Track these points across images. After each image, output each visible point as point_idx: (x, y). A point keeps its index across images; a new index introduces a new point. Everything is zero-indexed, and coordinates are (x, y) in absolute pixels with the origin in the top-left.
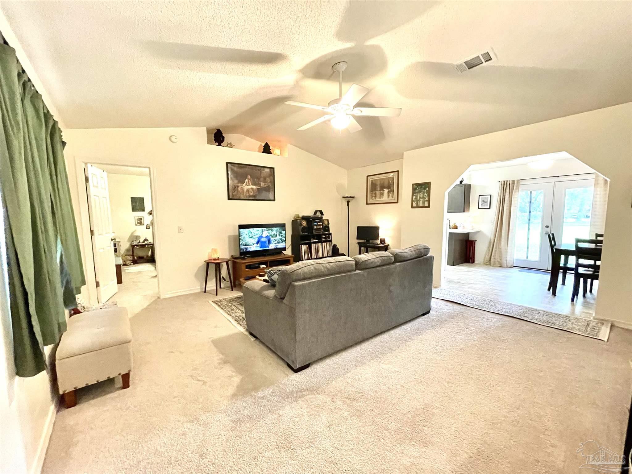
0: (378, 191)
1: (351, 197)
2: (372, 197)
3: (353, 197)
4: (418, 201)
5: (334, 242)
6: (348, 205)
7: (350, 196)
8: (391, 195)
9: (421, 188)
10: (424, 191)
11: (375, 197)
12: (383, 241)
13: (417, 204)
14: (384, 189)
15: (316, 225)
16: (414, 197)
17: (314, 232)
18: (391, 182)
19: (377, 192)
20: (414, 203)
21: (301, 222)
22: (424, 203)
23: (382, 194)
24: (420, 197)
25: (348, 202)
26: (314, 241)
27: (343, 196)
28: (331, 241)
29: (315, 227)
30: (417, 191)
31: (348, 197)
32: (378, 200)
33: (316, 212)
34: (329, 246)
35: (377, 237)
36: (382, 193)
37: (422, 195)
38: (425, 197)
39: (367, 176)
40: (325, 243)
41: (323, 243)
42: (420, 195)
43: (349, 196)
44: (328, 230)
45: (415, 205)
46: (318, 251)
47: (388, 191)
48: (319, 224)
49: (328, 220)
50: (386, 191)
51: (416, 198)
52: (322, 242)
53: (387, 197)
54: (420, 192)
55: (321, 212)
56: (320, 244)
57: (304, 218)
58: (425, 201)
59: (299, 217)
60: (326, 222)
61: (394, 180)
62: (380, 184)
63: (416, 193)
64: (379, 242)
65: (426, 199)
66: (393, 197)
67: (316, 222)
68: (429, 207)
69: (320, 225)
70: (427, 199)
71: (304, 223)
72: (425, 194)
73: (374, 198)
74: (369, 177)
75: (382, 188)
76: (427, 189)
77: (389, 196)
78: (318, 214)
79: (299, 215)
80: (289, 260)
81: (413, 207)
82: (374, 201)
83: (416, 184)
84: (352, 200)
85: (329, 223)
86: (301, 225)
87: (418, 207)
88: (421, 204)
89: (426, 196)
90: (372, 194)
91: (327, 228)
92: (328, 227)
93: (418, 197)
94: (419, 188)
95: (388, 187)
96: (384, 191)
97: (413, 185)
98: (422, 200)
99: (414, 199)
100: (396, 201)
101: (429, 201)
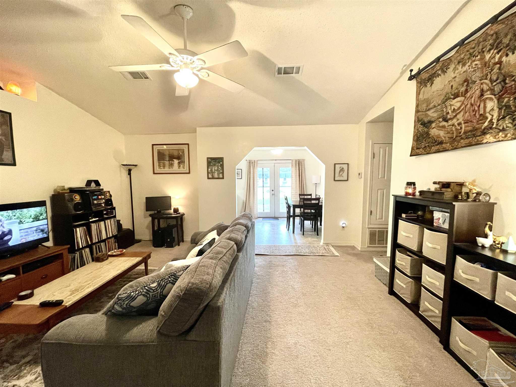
0: (166, 161)
1: (133, 165)
2: (160, 166)
3: (136, 166)
4: (212, 173)
5: (118, 218)
6: (130, 174)
7: (133, 164)
8: (182, 166)
9: (215, 162)
10: (218, 165)
11: (164, 167)
12: (176, 211)
13: (212, 176)
14: (174, 160)
15: (95, 199)
16: (209, 169)
17: (94, 209)
18: (181, 153)
19: (165, 162)
20: (209, 174)
21: (71, 196)
22: (218, 174)
23: (171, 165)
24: (215, 170)
25: (130, 171)
26: (94, 219)
27: (123, 164)
28: (115, 217)
29: (95, 202)
30: (212, 164)
31: (130, 165)
32: (167, 170)
33: (89, 183)
34: (113, 223)
35: (169, 207)
36: (172, 163)
37: (216, 168)
38: (219, 170)
39: (153, 145)
40: (109, 221)
41: (106, 221)
42: (215, 168)
43: (131, 164)
44: (112, 204)
45: (210, 176)
46: (101, 232)
47: (178, 161)
48: (100, 197)
49: (109, 192)
50: (176, 162)
51: (211, 170)
52: (104, 220)
53: (177, 167)
54: (215, 165)
55: (97, 183)
56: (102, 223)
57: (72, 191)
58: (219, 173)
59: (65, 190)
60: (107, 194)
61: (184, 151)
62: (169, 154)
63: (211, 166)
64: (172, 211)
65: (220, 171)
66: (184, 168)
67: (95, 195)
68: (223, 178)
69: (101, 199)
71: (77, 198)
72: (220, 167)
73: (162, 167)
75: (172, 158)
76: (221, 163)
77: (179, 167)
78: (93, 185)
79: (64, 187)
81: (208, 178)
82: (162, 171)
83: (211, 158)
84: (134, 168)
85: (111, 196)
86: (72, 200)
87: (213, 178)
88: (216, 176)
89: (220, 169)
90: (159, 163)
91: (109, 202)
92: (110, 200)
93: (213, 170)
94: (213, 162)
95: (178, 158)
96: (174, 162)
97: (208, 158)
98: (217, 172)
99: (209, 171)
100: (188, 172)
101: (223, 173)
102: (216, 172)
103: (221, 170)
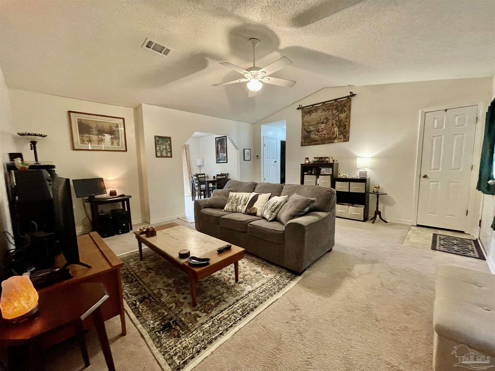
0: (93, 135)
2: (82, 141)
4: (161, 151)
9: (163, 140)
10: (166, 144)
12: (113, 194)
13: (161, 154)
16: (158, 148)
18: (114, 128)
19: (91, 136)
20: (158, 153)
22: (167, 153)
24: (163, 149)
30: (160, 143)
32: (95, 146)
35: (102, 190)
36: (102, 138)
37: (164, 147)
38: (167, 149)
42: (163, 146)
45: (159, 154)
47: (111, 137)
51: (160, 149)
53: (110, 144)
54: (162, 144)
58: (167, 152)
61: (117, 126)
62: (97, 127)
63: (159, 145)
64: (107, 194)
66: (119, 145)
68: (171, 157)
70: (169, 150)
72: (168, 146)
75: (101, 132)
76: (169, 142)
77: (112, 143)
81: (157, 156)
83: (159, 137)
84: (40, 140)
87: (162, 156)
88: (164, 154)
90: (82, 137)
93: (162, 149)
94: (161, 141)
95: (112, 132)
97: (155, 137)
98: (165, 151)
99: (157, 150)
100: (125, 150)
101: (171, 152)
102: (164, 150)
103: (169, 149)
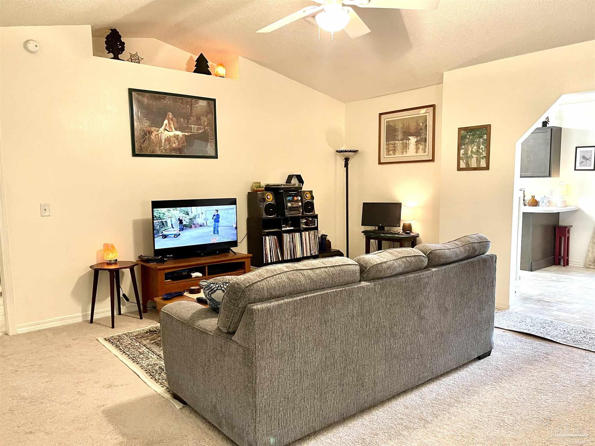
0: (398, 140)
1: (351, 151)
2: (388, 150)
3: (355, 151)
4: (468, 158)
5: (322, 231)
6: (346, 165)
7: (350, 149)
8: (421, 147)
9: (473, 135)
10: (480, 141)
11: (394, 151)
12: (408, 228)
13: (467, 164)
14: (410, 137)
15: (290, 201)
16: (462, 152)
17: (288, 214)
18: (421, 124)
19: (396, 142)
20: (461, 161)
21: (263, 194)
22: (478, 161)
23: (405, 147)
24: (472, 151)
25: (347, 160)
26: (288, 228)
27: (338, 149)
28: (316, 228)
29: (289, 205)
30: (467, 140)
31: (346, 151)
32: (398, 156)
33: (290, 177)
34: (313, 238)
35: (397, 221)
36: (406, 144)
37: (475, 148)
38: (481, 151)
39: (380, 114)
40: (307, 233)
41: (303, 233)
42: (472, 148)
43: (347, 149)
44: (312, 209)
45: (463, 165)
46: (294, 247)
47: (416, 140)
48: (296, 198)
49: (311, 192)
50: (413, 140)
51: (466, 153)
52: (300, 231)
53: (415, 151)
54: (472, 142)
55: (299, 178)
56: (297, 235)
57: (269, 188)
58: (481, 158)
59: (260, 187)
60: (308, 195)
61: (426, 120)
62: (403, 128)
63: (464, 145)
64: (400, 229)
65: (482, 154)
66: (425, 152)
67: (290, 196)
68: (487, 168)
69: (297, 201)
70: (484, 154)
71: (270, 198)
72: (482, 146)
73: (391, 152)
74: (382, 116)
75: (407, 134)
76: (485, 137)
77: (417, 149)
78: (294, 181)
79: (259, 183)
80: (244, 263)
81: (459, 169)
82: (392, 158)
83: (465, 129)
84: (353, 156)
85: (312, 198)
86: (264, 200)
87: (468, 168)
88: (473, 163)
89: (482, 148)
90: (388, 145)
91: (309, 206)
92: (312, 205)
93: (469, 152)
94: (470, 136)
95: (417, 134)
96: (410, 141)
97: (460, 129)
98: (476, 156)
99: (461, 155)
100: (431, 159)
101: (488, 158)
102: (473, 155)
103: (484, 151)
